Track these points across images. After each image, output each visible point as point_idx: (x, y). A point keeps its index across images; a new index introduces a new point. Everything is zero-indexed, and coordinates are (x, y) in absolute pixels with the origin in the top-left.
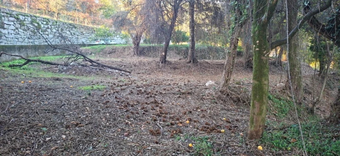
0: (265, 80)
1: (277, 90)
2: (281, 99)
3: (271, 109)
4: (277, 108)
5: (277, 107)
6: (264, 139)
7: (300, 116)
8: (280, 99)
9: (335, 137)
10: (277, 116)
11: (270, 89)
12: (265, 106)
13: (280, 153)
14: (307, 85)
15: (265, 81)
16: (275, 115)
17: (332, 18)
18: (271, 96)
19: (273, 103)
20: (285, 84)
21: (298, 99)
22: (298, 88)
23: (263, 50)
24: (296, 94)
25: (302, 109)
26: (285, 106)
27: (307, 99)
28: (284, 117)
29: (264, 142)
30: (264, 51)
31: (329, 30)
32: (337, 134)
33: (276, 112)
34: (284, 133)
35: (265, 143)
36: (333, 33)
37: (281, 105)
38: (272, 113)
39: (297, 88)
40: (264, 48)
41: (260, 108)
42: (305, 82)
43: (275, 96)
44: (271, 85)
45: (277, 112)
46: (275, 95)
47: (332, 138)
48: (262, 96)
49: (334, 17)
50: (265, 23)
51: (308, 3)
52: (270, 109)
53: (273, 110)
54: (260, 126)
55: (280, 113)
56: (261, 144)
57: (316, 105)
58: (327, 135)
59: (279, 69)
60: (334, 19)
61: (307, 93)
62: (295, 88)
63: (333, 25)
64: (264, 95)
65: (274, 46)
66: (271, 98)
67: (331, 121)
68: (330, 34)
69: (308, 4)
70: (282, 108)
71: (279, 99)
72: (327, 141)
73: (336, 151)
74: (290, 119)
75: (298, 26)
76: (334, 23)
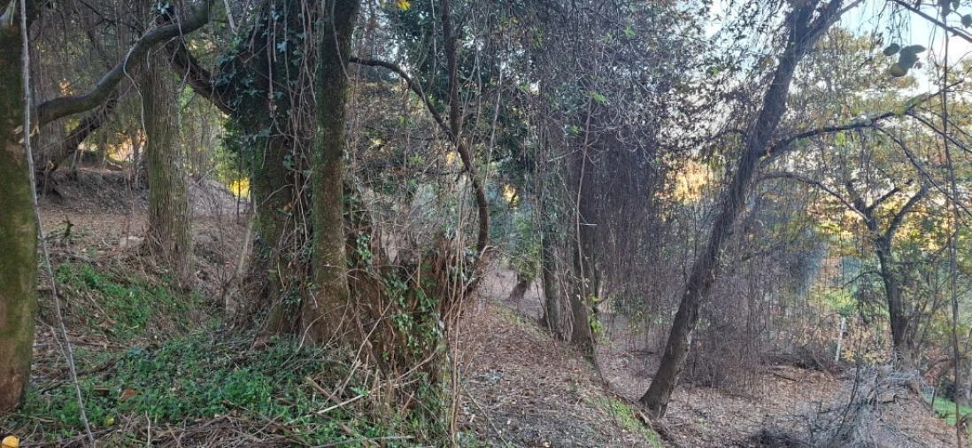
0: (25, 221)
1: (120, 256)
2: (130, 283)
3: (97, 316)
4: (114, 310)
5: (117, 309)
6: (29, 411)
7: (187, 324)
8: (126, 284)
9: (239, 362)
10: (114, 335)
11: (97, 255)
12: (27, 305)
13: (76, 442)
14: (216, 239)
15: (24, 224)
16: (107, 332)
17: (226, 60)
18: (96, 279)
19: (101, 297)
20: (143, 239)
21: (180, 279)
22: (179, 247)
23: (11, 121)
24: (176, 264)
25: (191, 306)
26: (141, 303)
27: (212, 277)
28: (136, 333)
29: (28, 418)
30: (16, 127)
31: (221, 88)
32: (243, 354)
33: (109, 323)
34: (108, 378)
35: (32, 423)
36: (231, 99)
37: (129, 302)
38: (97, 329)
39: (176, 247)
40: (13, 118)
41: (9, 314)
42: (210, 232)
43: (111, 275)
44: (102, 243)
45: (114, 322)
46: (112, 271)
47: (233, 366)
48: (16, 272)
49: (232, 57)
50: (10, 36)
51: (167, 6)
52: (93, 317)
53: (103, 318)
54: (12, 372)
55: (124, 325)
56: (16, 428)
57: (229, 290)
58: (222, 359)
59: (144, 199)
60: (230, 63)
61: (215, 262)
62: (173, 248)
63: (231, 77)
64: (22, 269)
65: (52, 115)
66: (97, 284)
67: (237, 324)
68: (225, 101)
69: (167, 9)
70: (131, 310)
71: (122, 283)
72: (217, 375)
73: (235, 396)
74: (156, 337)
75: (123, 62)
76: (231, 73)
